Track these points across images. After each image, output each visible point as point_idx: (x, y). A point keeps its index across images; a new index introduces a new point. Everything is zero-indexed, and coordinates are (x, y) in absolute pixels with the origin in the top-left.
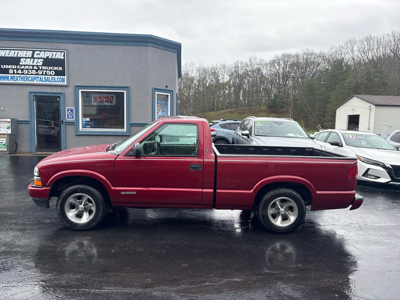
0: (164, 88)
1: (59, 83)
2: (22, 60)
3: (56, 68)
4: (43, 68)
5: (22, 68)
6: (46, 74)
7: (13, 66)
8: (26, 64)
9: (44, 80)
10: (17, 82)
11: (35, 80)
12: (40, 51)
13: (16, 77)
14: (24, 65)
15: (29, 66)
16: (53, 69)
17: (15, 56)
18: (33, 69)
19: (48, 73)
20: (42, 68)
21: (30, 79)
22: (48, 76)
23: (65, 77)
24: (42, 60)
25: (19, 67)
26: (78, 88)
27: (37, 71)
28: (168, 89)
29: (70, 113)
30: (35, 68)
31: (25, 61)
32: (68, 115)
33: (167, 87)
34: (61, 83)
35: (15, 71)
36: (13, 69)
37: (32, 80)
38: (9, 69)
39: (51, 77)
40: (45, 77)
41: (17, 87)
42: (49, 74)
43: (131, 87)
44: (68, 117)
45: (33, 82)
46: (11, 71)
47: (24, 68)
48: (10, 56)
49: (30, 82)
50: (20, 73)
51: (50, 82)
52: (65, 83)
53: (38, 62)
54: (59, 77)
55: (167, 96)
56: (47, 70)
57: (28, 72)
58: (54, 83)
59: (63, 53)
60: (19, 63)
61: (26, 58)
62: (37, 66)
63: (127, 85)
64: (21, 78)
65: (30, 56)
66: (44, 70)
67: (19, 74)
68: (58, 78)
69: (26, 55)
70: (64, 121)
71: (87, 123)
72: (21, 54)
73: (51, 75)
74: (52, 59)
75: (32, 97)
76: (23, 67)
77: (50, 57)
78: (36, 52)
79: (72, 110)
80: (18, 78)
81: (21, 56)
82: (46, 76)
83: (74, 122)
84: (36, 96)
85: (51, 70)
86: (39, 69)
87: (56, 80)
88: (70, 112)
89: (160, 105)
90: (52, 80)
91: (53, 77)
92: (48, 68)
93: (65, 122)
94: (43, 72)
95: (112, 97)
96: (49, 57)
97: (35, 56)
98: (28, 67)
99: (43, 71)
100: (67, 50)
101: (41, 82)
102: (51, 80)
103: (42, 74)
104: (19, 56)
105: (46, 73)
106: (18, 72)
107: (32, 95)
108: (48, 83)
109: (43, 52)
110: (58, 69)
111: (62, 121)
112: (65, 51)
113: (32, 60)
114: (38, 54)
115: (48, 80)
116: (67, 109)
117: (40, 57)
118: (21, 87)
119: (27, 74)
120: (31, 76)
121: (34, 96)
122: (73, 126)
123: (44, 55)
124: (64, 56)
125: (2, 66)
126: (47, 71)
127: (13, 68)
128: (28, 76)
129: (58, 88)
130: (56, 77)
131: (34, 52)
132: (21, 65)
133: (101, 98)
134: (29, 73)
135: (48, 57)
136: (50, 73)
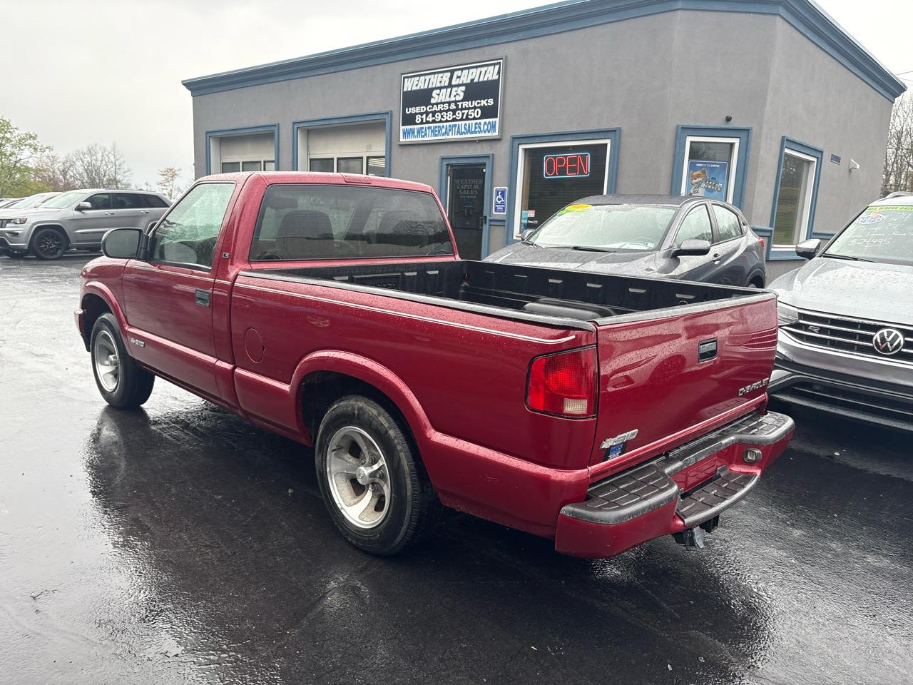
0: (719, 123)
1: (487, 134)
2: (435, 93)
3: (483, 102)
4: (465, 104)
5: (433, 110)
6: (467, 119)
7: (422, 107)
8: (439, 101)
9: (463, 130)
10: (425, 139)
11: (451, 133)
12: (462, 69)
13: (424, 130)
14: (437, 104)
15: (443, 103)
16: (479, 105)
17: (426, 87)
18: (449, 110)
19: (471, 115)
20: (462, 105)
21: (444, 130)
22: (470, 122)
23: (497, 120)
24: (463, 88)
25: (430, 108)
26: (517, 142)
27: (454, 112)
28: (733, 124)
29: (499, 200)
30: (453, 106)
31: (439, 95)
32: (497, 204)
33: (728, 119)
34: (490, 134)
35: (424, 116)
36: (422, 114)
37: (446, 133)
38: (416, 114)
39: (474, 122)
40: (466, 125)
41: (425, 149)
42: (473, 117)
43: (624, 128)
44: (496, 208)
45: (448, 137)
46: (418, 119)
47: (437, 110)
48: (418, 88)
49: (444, 137)
50: (431, 120)
51: (472, 133)
52: (496, 134)
53: (457, 94)
54: (487, 120)
55: (732, 145)
56: (469, 108)
57: (442, 117)
58: (478, 135)
59: (497, 67)
60: (430, 100)
61: (440, 88)
62: (456, 102)
63: (614, 126)
64: (432, 131)
65: (447, 84)
66: (466, 109)
67: (428, 122)
68: (485, 123)
69: (441, 82)
70: (488, 218)
71: (529, 222)
72: (435, 81)
73: (475, 118)
74: (478, 82)
75: (444, 168)
76: (435, 108)
77: (476, 80)
78: (457, 74)
79: (503, 194)
80: (427, 130)
81: (434, 86)
82: (467, 122)
83: (504, 219)
84: (452, 165)
85: (475, 108)
86: (457, 109)
87: (482, 129)
88: (500, 196)
89: (704, 172)
90: (476, 128)
91: (478, 121)
92: (472, 104)
93: (490, 220)
94: (463, 114)
95: (584, 158)
96: (474, 80)
97: (453, 83)
98: (442, 105)
99: (463, 111)
100: (504, 58)
101: (459, 136)
102: (473, 130)
103: (462, 120)
104: (430, 87)
105: (468, 115)
106: (428, 119)
107: (445, 162)
108: (469, 135)
109: (465, 72)
110: (486, 104)
111: (486, 217)
112: (501, 61)
113: (449, 90)
114: (459, 77)
115: (469, 131)
116: (496, 190)
117: (461, 83)
118: (431, 147)
119: (441, 121)
120: (445, 124)
121: (448, 165)
122: (502, 228)
123: (466, 77)
124: (499, 73)
125: (407, 109)
126: (470, 111)
127: (422, 111)
128: (441, 124)
129: (484, 144)
130: (482, 121)
131: (452, 72)
132: (433, 105)
133: (561, 161)
134: (442, 119)
135: (472, 80)
136: (473, 114)
